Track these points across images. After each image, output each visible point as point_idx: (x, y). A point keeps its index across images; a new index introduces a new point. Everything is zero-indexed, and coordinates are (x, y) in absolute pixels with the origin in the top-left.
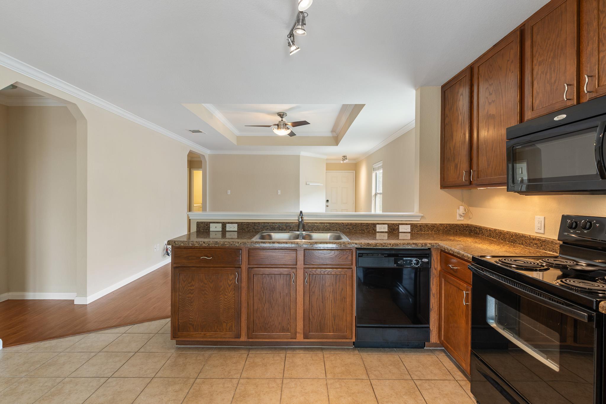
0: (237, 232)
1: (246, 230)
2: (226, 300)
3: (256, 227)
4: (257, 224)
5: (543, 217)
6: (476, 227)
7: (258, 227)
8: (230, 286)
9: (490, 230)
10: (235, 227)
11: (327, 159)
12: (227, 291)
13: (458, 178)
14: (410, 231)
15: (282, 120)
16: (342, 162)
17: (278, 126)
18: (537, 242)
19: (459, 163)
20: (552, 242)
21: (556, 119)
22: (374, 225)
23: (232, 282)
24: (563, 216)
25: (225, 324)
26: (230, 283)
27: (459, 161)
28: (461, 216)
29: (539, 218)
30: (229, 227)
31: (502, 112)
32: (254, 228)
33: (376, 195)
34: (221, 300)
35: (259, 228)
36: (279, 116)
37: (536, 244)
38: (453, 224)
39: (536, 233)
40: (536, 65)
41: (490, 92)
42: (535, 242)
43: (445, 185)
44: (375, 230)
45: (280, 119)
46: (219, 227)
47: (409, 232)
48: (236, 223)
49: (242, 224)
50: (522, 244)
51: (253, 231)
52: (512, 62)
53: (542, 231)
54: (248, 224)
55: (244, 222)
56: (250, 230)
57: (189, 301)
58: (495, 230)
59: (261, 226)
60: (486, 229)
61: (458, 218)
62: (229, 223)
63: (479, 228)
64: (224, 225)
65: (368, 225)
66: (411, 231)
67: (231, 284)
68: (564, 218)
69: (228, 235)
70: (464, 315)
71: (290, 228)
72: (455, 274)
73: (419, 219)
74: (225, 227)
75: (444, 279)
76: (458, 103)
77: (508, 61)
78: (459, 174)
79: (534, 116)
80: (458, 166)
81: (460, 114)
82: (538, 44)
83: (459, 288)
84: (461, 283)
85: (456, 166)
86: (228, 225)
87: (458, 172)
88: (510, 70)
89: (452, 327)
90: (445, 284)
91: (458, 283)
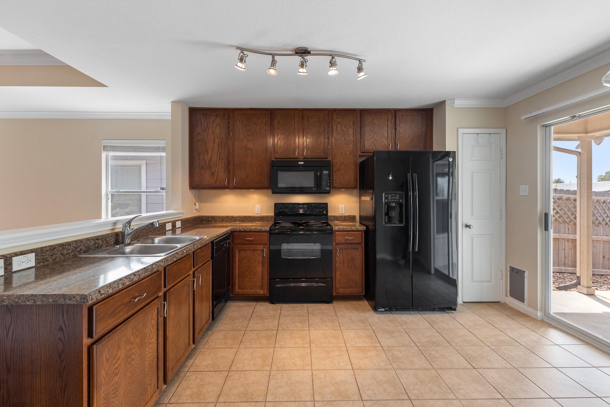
0: (33, 270)
1: (50, 260)
3: (65, 252)
5: (260, 205)
7: (68, 250)
8: (153, 328)
10: (30, 260)
13: (215, 182)
18: (259, 219)
19: (217, 172)
21: (299, 163)
23: (155, 321)
26: (153, 324)
27: (217, 170)
29: (258, 206)
30: (17, 264)
31: (257, 148)
32: (62, 254)
35: (70, 251)
38: (194, 217)
39: (256, 214)
40: (279, 133)
41: (247, 134)
42: (258, 218)
47: (180, 227)
48: (31, 251)
49: (42, 250)
50: (249, 221)
51: (61, 260)
52: (265, 124)
54: (52, 248)
56: (55, 259)
58: (227, 216)
59: (72, 248)
60: (219, 217)
61: (194, 212)
62: (16, 254)
63: (212, 217)
64: (8, 260)
66: (181, 225)
68: (276, 204)
69: (16, 280)
70: (260, 263)
71: (107, 241)
72: (251, 243)
73: (182, 215)
74: (11, 264)
75: (238, 250)
76: (214, 129)
77: (262, 123)
78: (217, 179)
79: (279, 157)
80: (216, 174)
81: (216, 137)
82: (281, 124)
83: (254, 250)
84: (258, 246)
85: (213, 174)
86: (15, 260)
87: (215, 178)
88: (263, 128)
89: (247, 277)
90: (239, 253)
91: (254, 247)
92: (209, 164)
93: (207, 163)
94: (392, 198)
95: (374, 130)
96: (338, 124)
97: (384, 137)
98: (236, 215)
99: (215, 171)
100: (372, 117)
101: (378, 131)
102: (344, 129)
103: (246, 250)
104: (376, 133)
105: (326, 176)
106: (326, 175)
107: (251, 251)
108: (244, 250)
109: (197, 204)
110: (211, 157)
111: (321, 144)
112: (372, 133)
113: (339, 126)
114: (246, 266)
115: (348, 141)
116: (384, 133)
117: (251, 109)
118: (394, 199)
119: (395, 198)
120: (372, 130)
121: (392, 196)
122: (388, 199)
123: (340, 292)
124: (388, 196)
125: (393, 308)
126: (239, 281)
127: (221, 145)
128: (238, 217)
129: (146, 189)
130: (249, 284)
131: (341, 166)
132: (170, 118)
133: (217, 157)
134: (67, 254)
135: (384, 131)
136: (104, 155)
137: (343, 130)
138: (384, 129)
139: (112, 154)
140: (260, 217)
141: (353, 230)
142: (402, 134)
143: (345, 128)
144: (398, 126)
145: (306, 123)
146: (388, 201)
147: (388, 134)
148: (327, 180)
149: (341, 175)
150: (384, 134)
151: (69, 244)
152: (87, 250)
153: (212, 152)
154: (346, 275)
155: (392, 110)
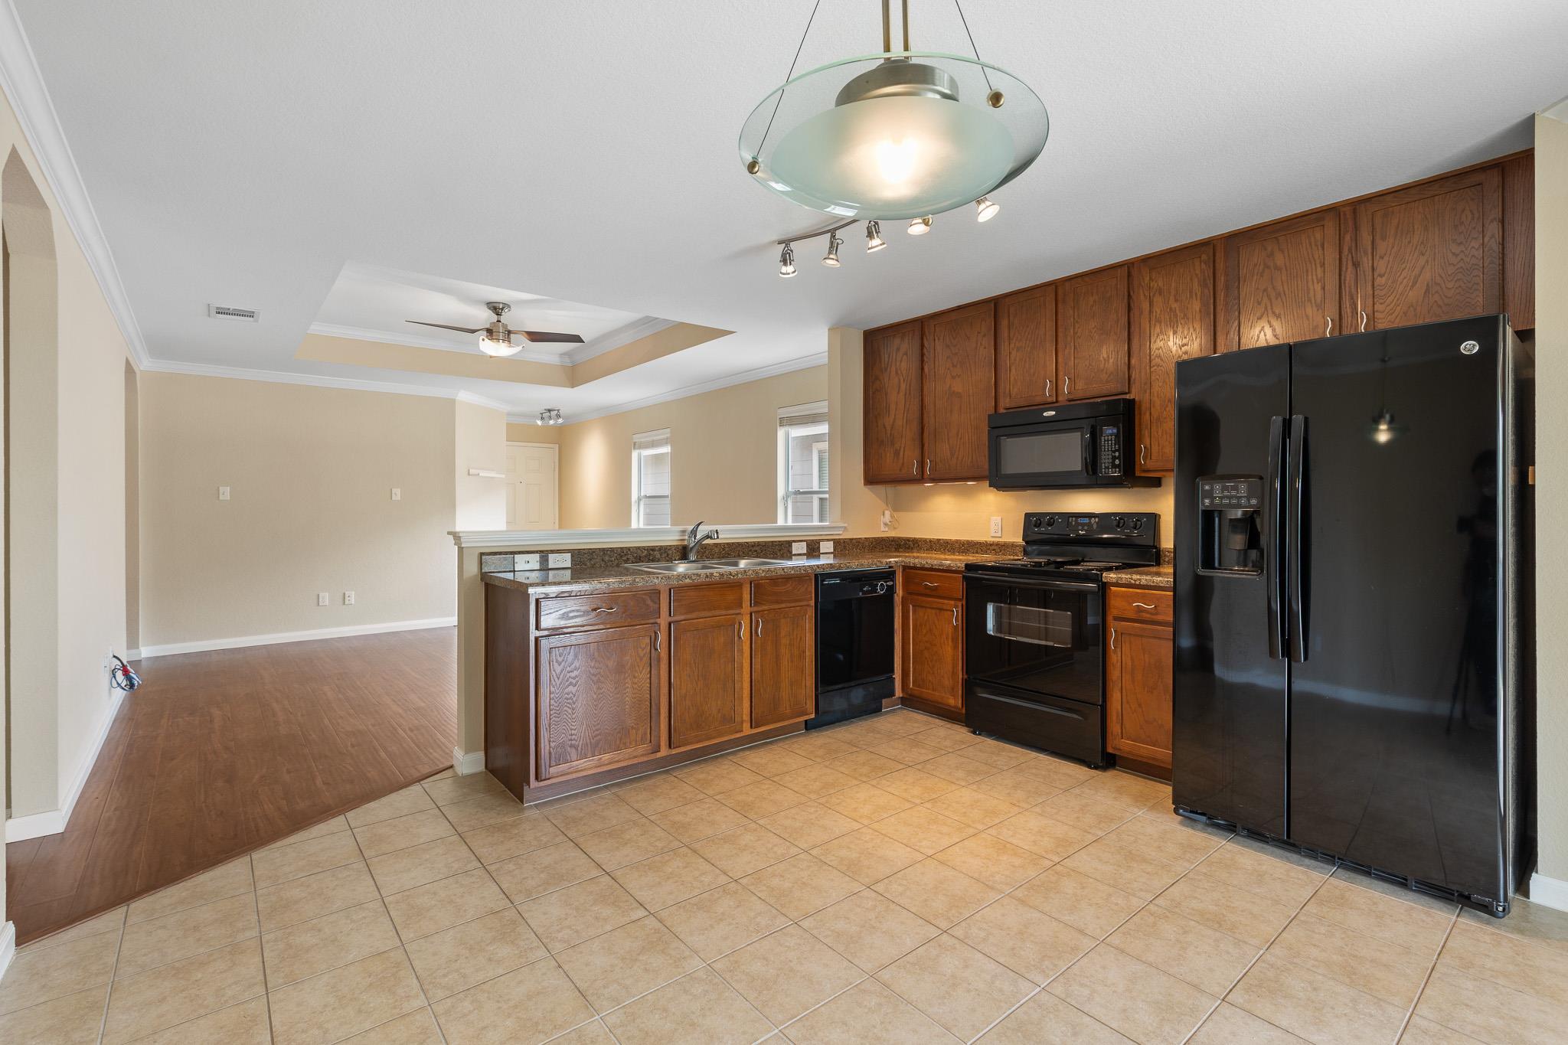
0: (570, 571)
1: (588, 563)
2: (635, 686)
3: (607, 558)
4: (609, 552)
5: (1000, 518)
6: (908, 540)
8: (641, 659)
9: (930, 541)
10: (566, 560)
11: (509, 414)
12: (637, 668)
13: (900, 470)
14: (832, 551)
15: (499, 321)
16: (539, 423)
17: (490, 332)
18: (996, 548)
19: (902, 449)
20: (1013, 545)
21: (1045, 414)
22: (789, 543)
23: (644, 651)
24: (1026, 514)
25: (634, 731)
26: (642, 654)
27: (903, 446)
28: (886, 524)
29: (996, 520)
30: (554, 561)
31: (971, 391)
32: (603, 560)
33: (639, 500)
34: (628, 687)
36: (490, 309)
37: (994, 550)
38: (878, 538)
39: (992, 537)
40: (1013, 350)
41: (953, 363)
42: (993, 547)
43: (872, 478)
44: (791, 552)
45: (495, 318)
46: (534, 561)
47: (831, 553)
48: (568, 551)
49: (579, 552)
51: (601, 566)
52: (984, 336)
53: (999, 535)
54: (592, 552)
55: (584, 549)
57: (570, 701)
58: (939, 540)
59: (616, 555)
60: (925, 541)
61: (883, 529)
62: (552, 552)
63: (913, 541)
64: (544, 555)
65: (781, 544)
66: (834, 550)
67: (644, 655)
68: (1028, 516)
70: (950, 640)
71: (668, 555)
72: (934, 593)
73: (841, 532)
74: (547, 560)
75: (913, 606)
76: (898, 364)
77: (979, 333)
78: (903, 464)
79: (1013, 405)
80: (902, 453)
81: (902, 381)
82: (1016, 328)
83: (941, 609)
84: (946, 601)
85: (897, 453)
86: (551, 556)
87: (901, 461)
88: (981, 344)
89: (928, 664)
90: (914, 612)
91: (939, 603)
92: (891, 434)
93: (889, 432)
94: (1226, 493)
95: (1274, 288)
96: (1157, 293)
97: (1310, 300)
98: (953, 537)
99: (900, 447)
100: (1266, 249)
101: (1286, 287)
102: (1175, 305)
103: (926, 607)
104: (1278, 295)
105: (1111, 440)
106: (1110, 437)
107: (934, 611)
108: (922, 607)
109: (887, 513)
110: (895, 419)
111: (1108, 357)
112: (1265, 299)
113: (1158, 300)
114: (927, 642)
115: (1186, 338)
116: (1308, 289)
117: (959, 308)
118: (1230, 498)
119: (1234, 493)
120: (1265, 290)
121: (1224, 489)
122: (1213, 498)
123: (1122, 748)
124: (1212, 488)
125: (1238, 825)
126: (914, 669)
127: (910, 393)
128: (957, 542)
129: (820, 488)
130: (930, 678)
131: (1165, 410)
132: (826, 360)
133: (903, 418)
134: (609, 561)
135: (1310, 283)
136: (781, 433)
137: (1171, 309)
138: (1310, 277)
139: (797, 432)
140: (999, 544)
141: (1155, 586)
142: (1384, 278)
143: (1176, 301)
144: (1366, 253)
145: (1071, 312)
146: (1212, 502)
147: (1323, 288)
148: (1114, 452)
149: (1166, 434)
150: (1312, 293)
151: (612, 550)
152: (639, 559)
153: (896, 409)
154: (1140, 705)
155: (1343, 206)
